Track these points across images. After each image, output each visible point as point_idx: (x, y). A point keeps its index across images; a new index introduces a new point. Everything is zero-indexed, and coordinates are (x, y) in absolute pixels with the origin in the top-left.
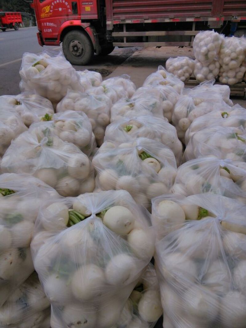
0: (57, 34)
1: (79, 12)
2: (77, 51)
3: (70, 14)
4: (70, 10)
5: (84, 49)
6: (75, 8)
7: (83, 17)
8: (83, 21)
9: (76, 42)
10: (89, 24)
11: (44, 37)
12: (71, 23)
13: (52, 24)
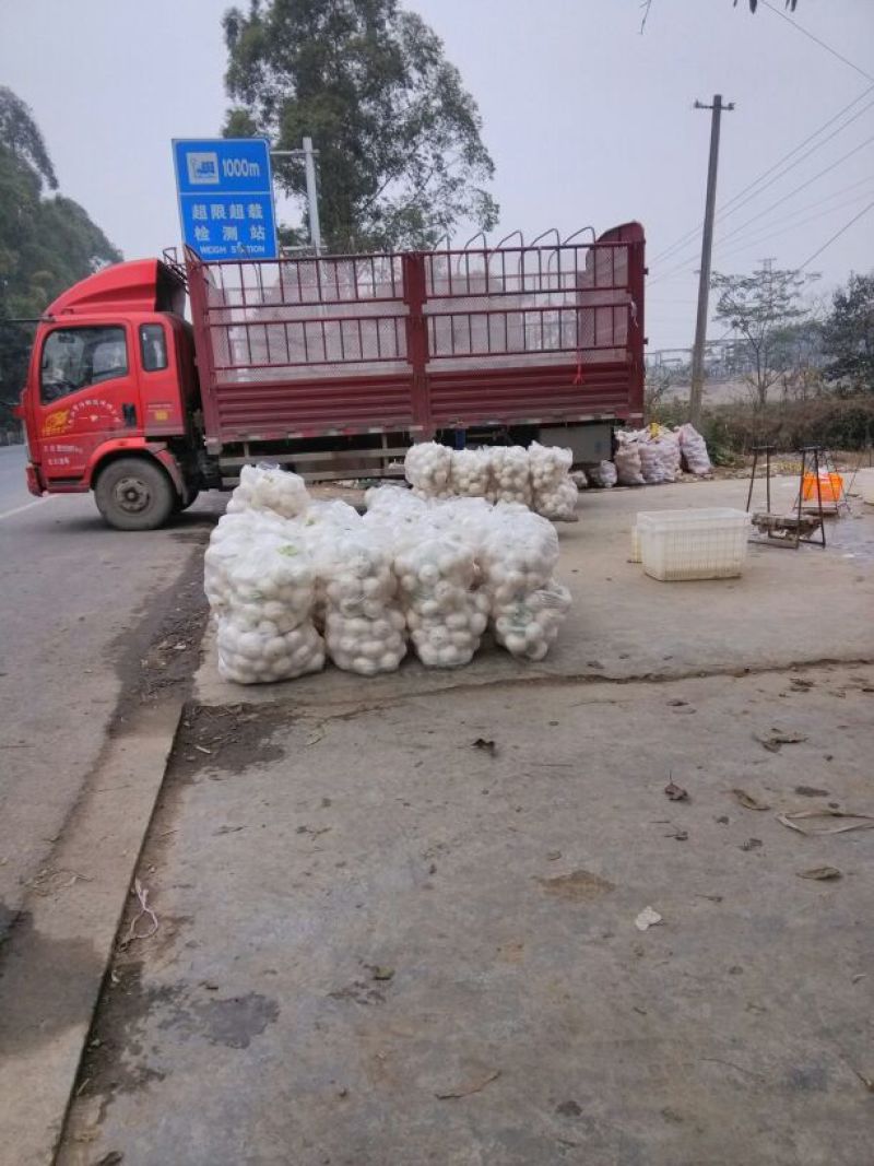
0: (83, 467)
1: (139, 421)
2: (135, 500)
3: (117, 426)
4: (117, 420)
5: (152, 495)
6: (131, 415)
7: (151, 432)
8: (150, 439)
9: (132, 482)
10: (163, 445)
11: (46, 474)
12: (122, 444)
13: (70, 448)
